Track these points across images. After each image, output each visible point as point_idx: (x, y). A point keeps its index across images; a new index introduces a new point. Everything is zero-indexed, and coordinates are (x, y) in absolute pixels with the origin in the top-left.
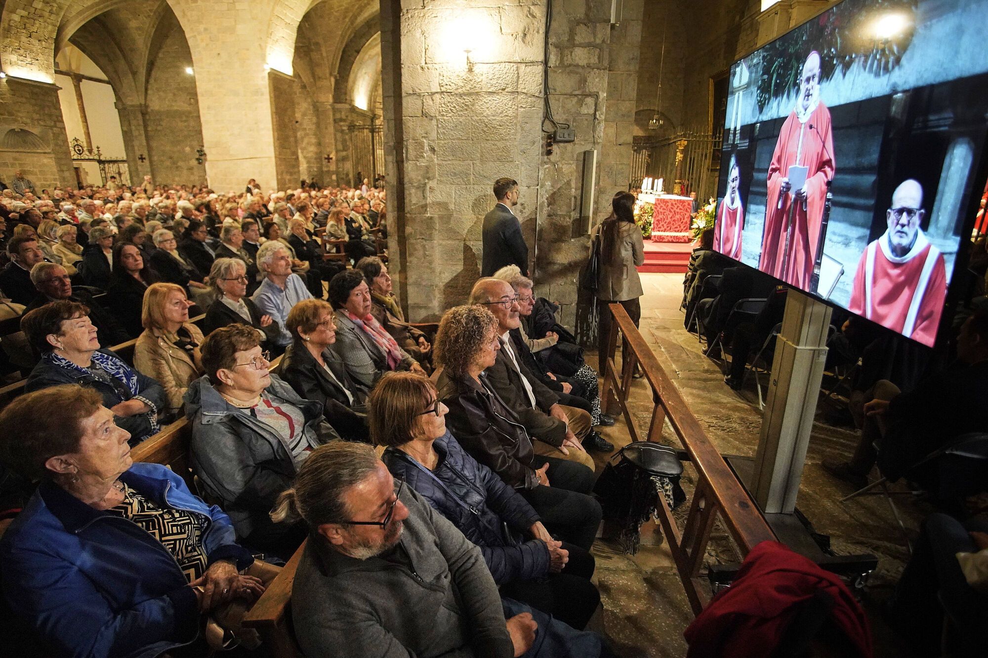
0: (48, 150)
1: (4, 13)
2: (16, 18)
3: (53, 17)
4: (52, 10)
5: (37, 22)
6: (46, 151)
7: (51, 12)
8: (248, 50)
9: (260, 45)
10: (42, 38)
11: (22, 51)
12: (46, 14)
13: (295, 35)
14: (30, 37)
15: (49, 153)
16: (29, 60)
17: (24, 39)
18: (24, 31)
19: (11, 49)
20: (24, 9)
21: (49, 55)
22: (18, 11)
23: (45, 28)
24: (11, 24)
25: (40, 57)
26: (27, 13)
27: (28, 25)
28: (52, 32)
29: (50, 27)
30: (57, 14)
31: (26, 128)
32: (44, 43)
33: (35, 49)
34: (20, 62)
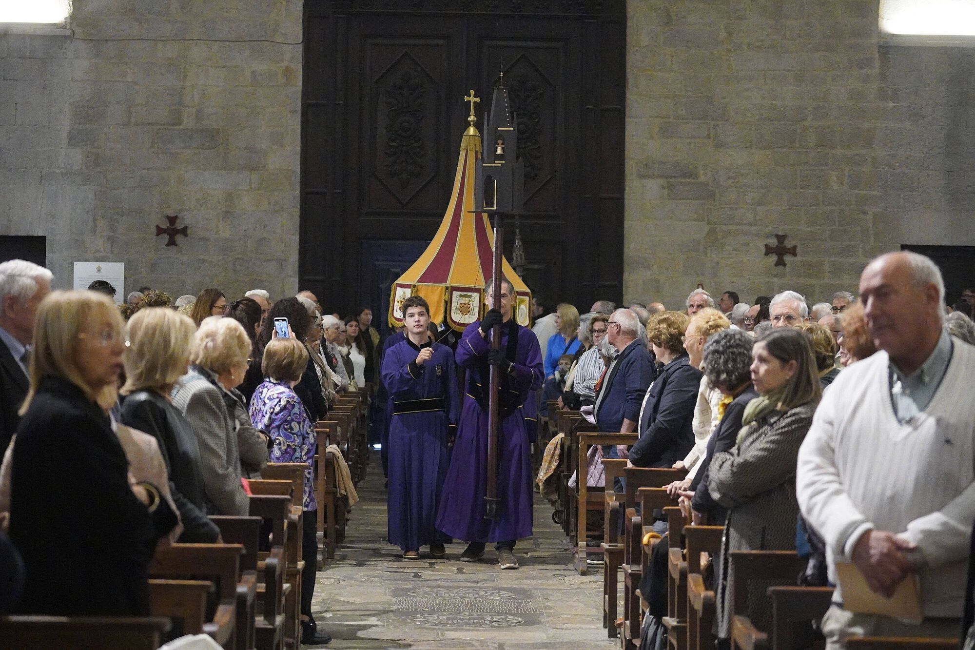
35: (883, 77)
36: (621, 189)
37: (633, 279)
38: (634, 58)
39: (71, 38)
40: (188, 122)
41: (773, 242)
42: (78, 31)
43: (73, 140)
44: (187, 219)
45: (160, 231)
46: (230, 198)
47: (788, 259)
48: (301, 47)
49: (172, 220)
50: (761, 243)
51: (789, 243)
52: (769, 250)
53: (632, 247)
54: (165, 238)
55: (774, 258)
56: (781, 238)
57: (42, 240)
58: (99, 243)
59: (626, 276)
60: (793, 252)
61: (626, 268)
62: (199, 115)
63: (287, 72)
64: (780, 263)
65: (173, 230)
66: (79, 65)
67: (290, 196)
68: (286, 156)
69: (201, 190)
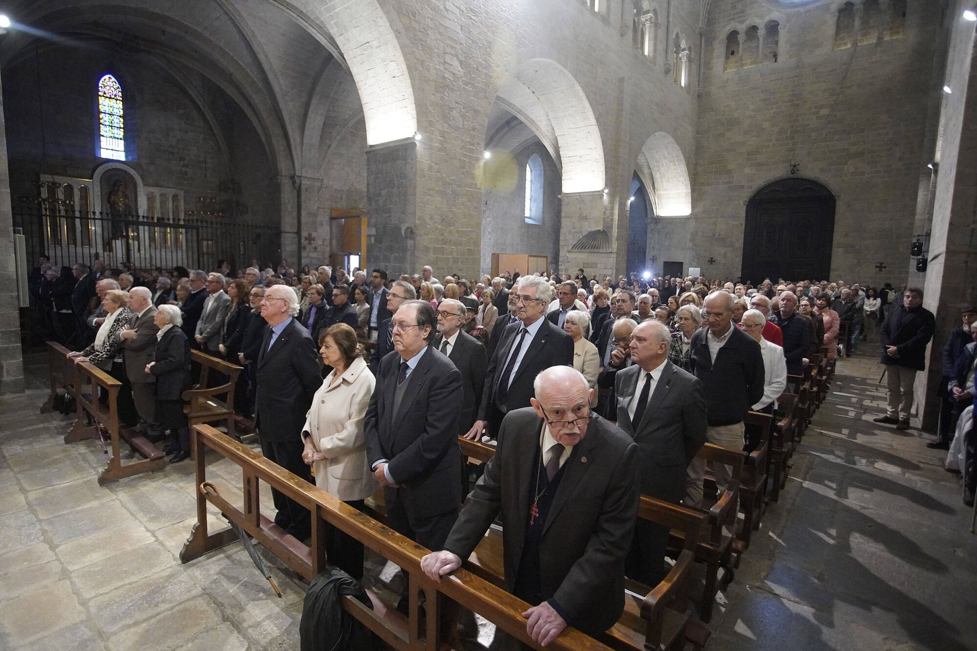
36: (831, 250)
37: (833, 274)
38: (837, 216)
39: (691, 218)
40: (717, 236)
41: (878, 265)
42: (693, 217)
43: (690, 241)
44: (715, 258)
45: (709, 261)
46: (725, 253)
47: (883, 269)
48: (745, 218)
49: (712, 258)
50: (874, 265)
51: (883, 265)
52: (877, 267)
53: (833, 266)
54: (710, 263)
55: (878, 269)
56: (881, 264)
57: (682, 263)
58: (695, 264)
59: (831, 273)
60: (885, 267)
61: (831, 271)
62: (719, 235)
63: (741, 224)
64: (880, 270)
65: (712, 261)
66: (692, 224)
67: (740, 253)
68: (740, 244)
69: (719, 252)
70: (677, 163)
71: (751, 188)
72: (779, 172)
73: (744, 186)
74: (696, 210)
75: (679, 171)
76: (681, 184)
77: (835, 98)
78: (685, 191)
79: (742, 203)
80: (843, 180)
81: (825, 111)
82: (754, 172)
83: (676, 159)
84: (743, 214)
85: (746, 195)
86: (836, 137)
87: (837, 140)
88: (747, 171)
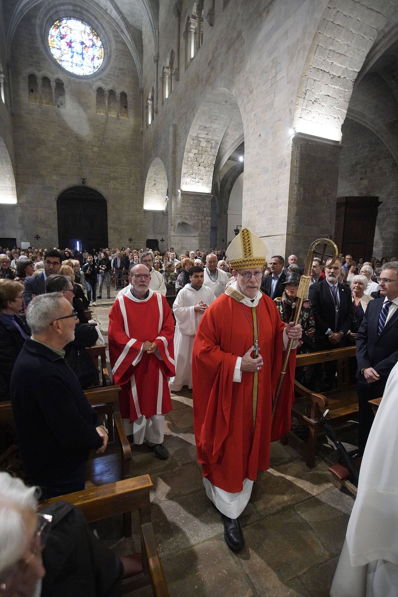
0: (197, 235)
1: (185, 153)
2: (192, 155)
3: (213, 150)
4: (212, 145)
5: (203, 155)
6: (195, 235)
7: (211, 148)
8: (280, 120)
9: (290, 110)
10: (207, 166)
11: (194, 176)
12: (209, 149)
13: (349, 92)
14: (199, 166)
15: (197, 236)
16: (198, 180)
17: (196, 168)
18: (196, 163)
19: (187, 175)
20: (196, 149)
21: (210, 175)
22: (193, 151)
23: (208, 159)
24: (189, 160)
25: (205, 177)
26: (198, 151)
27: (198, 159)
28: (213, 160)
29: (211, 158)
30: (216, 148)
31: (186, 222)
32: (207, 168)
33: (201, 173)
34: (191, 182)
35: (144, 216)
36: (107, 231)
38: (108, 212)
39: (17, 206)
40: (39, 220)
41: (129, 239)
42: (19, 205)
43: (19, 223)
44: (39, 235)
45: (35, 237)
46: (46, 232)
47: (132, 241)
48: (56, 209)
49: (37, 235)
50: (128, 239)
51: (132, 239)
52: (129, 240)
53: (109, 240)
56: (131, 238)
57: (15, 239)
58: (25, 239)
59: (109, 244)
62: (41, 219)
63: (54, 213)
64: (131, 242)
65: (37, 237)
66: (19, 211)
67: (56, 232)
68: (55, 226)
69: (41, 231)
70: (5, 163)
71: (58, 189)
72: (74, 182)
73: (53, 187)
74: (20, 201)
75: (6, 169)
76: (7, 179)
77: (100, 142)
78: (10, 185)
79: (53, 199)
80: (109, 192)
81: (96, 149)
82: (59, 179)
83: (4, 160)
84: (55, 205)
85: (55, 194)
86: (104, 166)
87: (103, 168)
88: (54, 177)
